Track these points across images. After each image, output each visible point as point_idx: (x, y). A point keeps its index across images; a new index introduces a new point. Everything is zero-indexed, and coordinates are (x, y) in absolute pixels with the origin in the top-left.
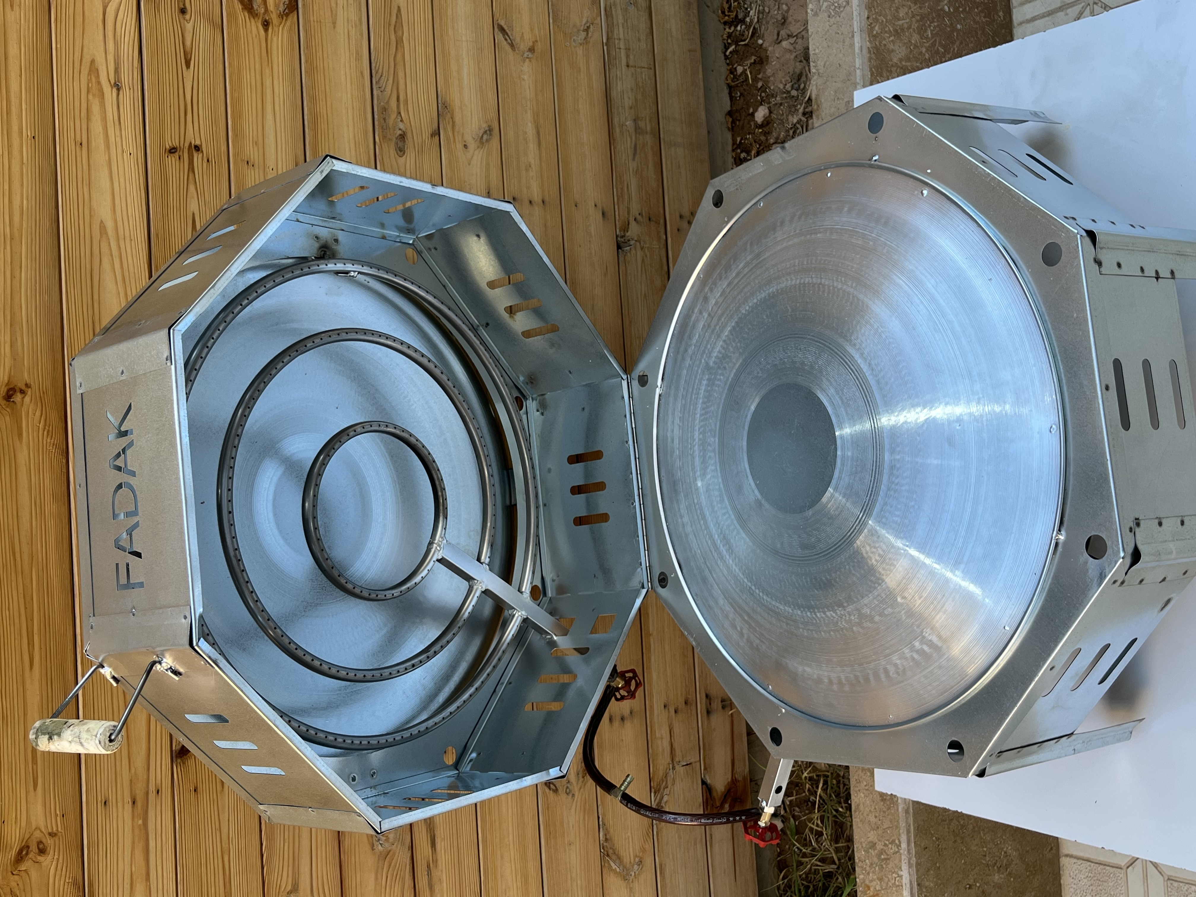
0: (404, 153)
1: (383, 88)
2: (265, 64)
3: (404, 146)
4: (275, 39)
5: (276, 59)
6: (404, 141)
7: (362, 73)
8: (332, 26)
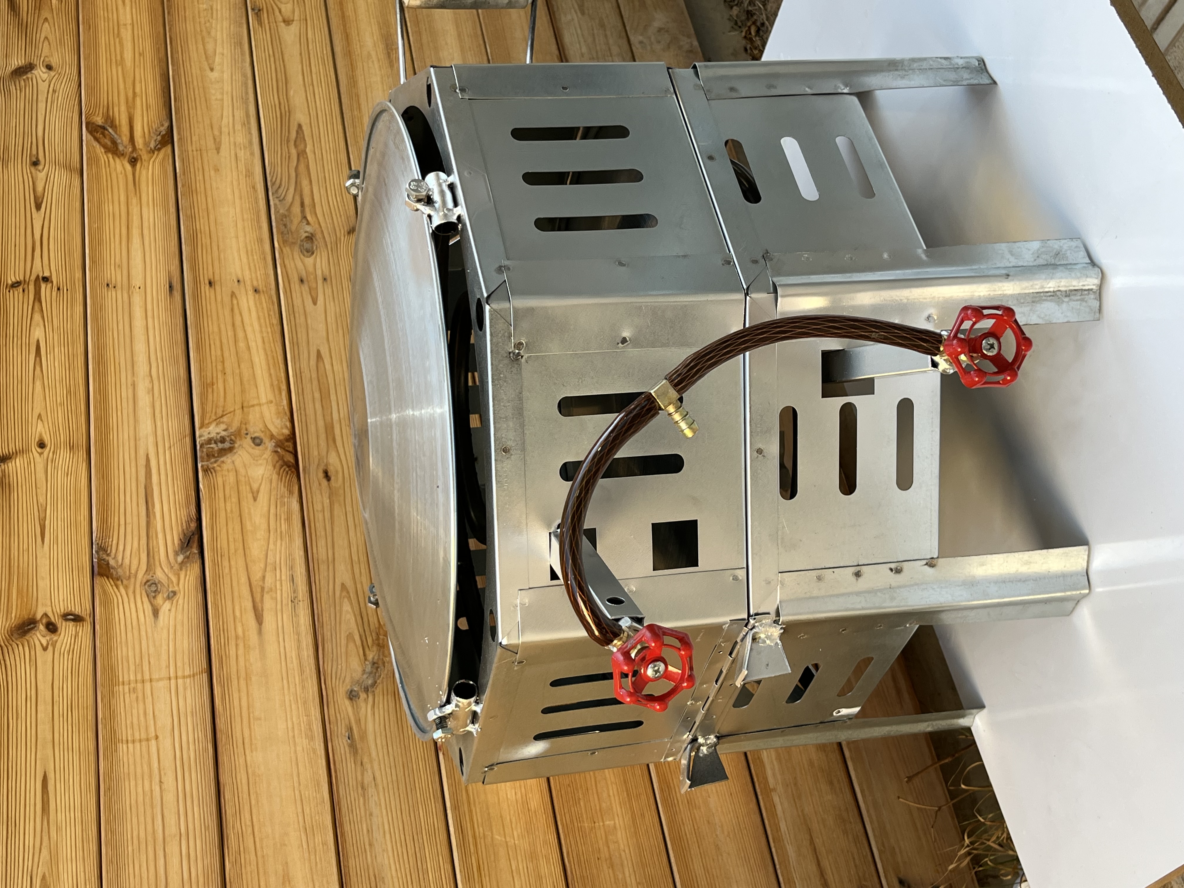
0: (313, 253)
1: (282, 198)
2: (132, 194)
3: (312, 247)
4: (144, 172)
5: (145, 189)
6: (312, 242)
7: (254, 187)
8: (215, 151)
